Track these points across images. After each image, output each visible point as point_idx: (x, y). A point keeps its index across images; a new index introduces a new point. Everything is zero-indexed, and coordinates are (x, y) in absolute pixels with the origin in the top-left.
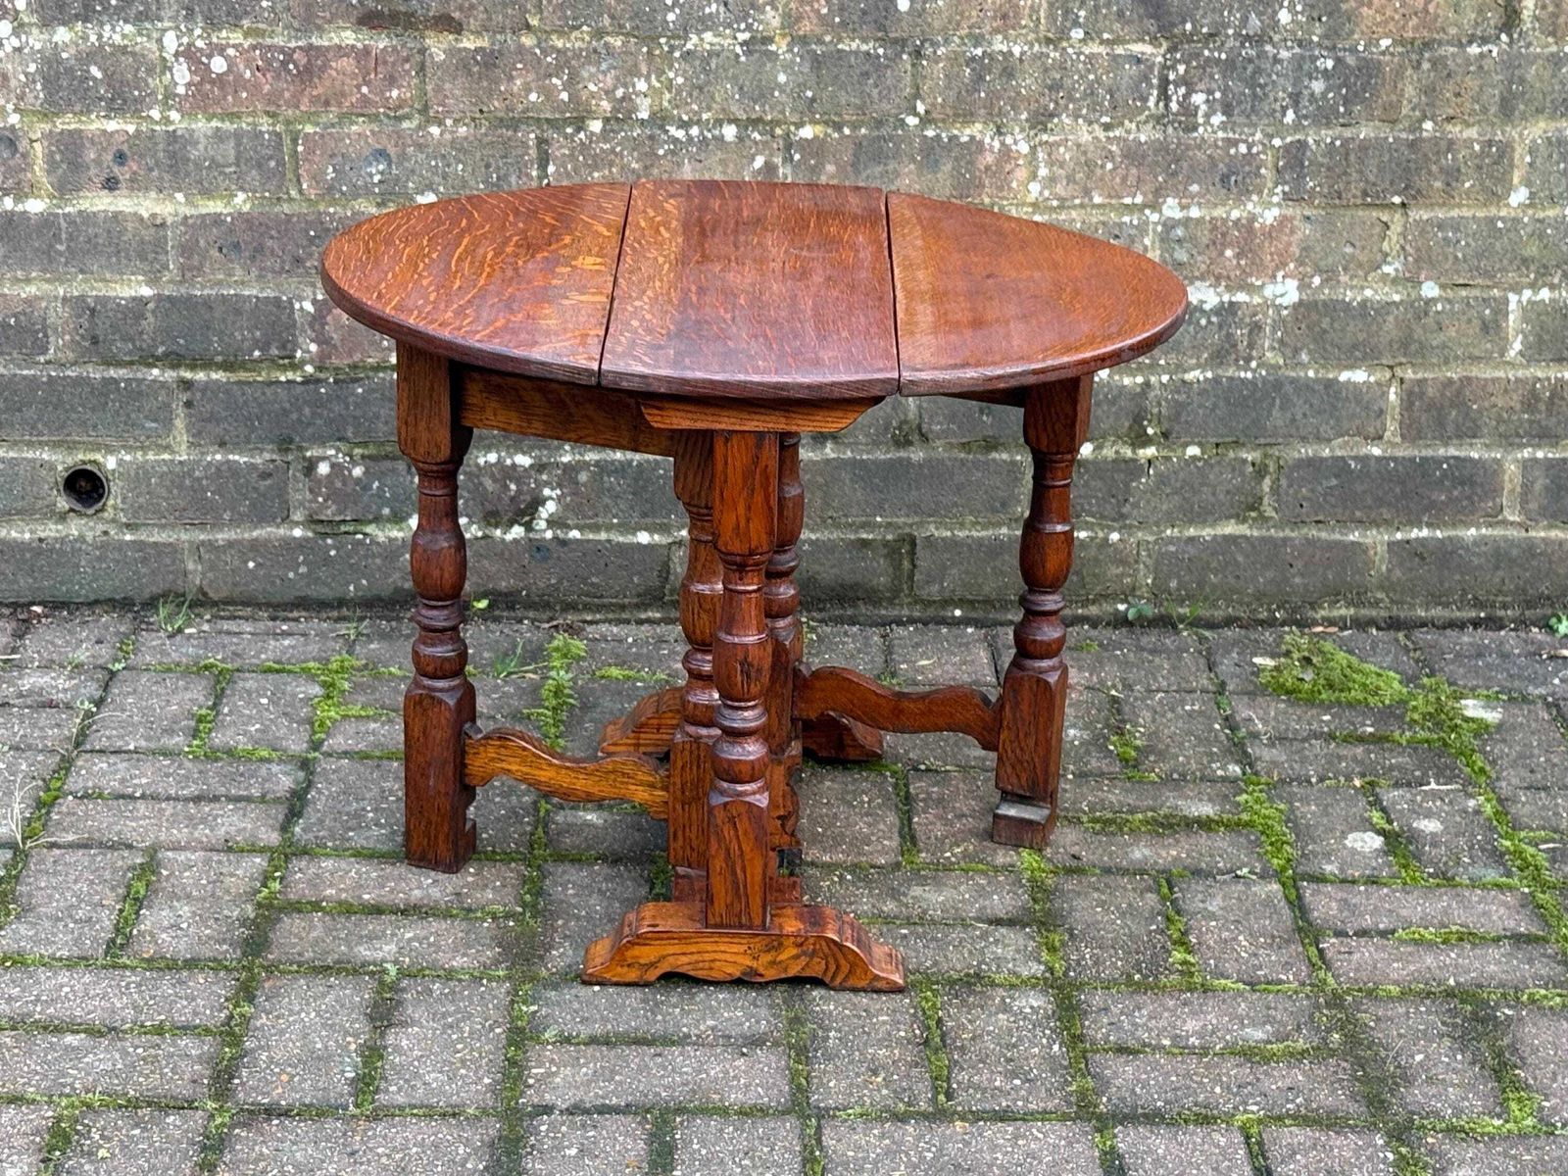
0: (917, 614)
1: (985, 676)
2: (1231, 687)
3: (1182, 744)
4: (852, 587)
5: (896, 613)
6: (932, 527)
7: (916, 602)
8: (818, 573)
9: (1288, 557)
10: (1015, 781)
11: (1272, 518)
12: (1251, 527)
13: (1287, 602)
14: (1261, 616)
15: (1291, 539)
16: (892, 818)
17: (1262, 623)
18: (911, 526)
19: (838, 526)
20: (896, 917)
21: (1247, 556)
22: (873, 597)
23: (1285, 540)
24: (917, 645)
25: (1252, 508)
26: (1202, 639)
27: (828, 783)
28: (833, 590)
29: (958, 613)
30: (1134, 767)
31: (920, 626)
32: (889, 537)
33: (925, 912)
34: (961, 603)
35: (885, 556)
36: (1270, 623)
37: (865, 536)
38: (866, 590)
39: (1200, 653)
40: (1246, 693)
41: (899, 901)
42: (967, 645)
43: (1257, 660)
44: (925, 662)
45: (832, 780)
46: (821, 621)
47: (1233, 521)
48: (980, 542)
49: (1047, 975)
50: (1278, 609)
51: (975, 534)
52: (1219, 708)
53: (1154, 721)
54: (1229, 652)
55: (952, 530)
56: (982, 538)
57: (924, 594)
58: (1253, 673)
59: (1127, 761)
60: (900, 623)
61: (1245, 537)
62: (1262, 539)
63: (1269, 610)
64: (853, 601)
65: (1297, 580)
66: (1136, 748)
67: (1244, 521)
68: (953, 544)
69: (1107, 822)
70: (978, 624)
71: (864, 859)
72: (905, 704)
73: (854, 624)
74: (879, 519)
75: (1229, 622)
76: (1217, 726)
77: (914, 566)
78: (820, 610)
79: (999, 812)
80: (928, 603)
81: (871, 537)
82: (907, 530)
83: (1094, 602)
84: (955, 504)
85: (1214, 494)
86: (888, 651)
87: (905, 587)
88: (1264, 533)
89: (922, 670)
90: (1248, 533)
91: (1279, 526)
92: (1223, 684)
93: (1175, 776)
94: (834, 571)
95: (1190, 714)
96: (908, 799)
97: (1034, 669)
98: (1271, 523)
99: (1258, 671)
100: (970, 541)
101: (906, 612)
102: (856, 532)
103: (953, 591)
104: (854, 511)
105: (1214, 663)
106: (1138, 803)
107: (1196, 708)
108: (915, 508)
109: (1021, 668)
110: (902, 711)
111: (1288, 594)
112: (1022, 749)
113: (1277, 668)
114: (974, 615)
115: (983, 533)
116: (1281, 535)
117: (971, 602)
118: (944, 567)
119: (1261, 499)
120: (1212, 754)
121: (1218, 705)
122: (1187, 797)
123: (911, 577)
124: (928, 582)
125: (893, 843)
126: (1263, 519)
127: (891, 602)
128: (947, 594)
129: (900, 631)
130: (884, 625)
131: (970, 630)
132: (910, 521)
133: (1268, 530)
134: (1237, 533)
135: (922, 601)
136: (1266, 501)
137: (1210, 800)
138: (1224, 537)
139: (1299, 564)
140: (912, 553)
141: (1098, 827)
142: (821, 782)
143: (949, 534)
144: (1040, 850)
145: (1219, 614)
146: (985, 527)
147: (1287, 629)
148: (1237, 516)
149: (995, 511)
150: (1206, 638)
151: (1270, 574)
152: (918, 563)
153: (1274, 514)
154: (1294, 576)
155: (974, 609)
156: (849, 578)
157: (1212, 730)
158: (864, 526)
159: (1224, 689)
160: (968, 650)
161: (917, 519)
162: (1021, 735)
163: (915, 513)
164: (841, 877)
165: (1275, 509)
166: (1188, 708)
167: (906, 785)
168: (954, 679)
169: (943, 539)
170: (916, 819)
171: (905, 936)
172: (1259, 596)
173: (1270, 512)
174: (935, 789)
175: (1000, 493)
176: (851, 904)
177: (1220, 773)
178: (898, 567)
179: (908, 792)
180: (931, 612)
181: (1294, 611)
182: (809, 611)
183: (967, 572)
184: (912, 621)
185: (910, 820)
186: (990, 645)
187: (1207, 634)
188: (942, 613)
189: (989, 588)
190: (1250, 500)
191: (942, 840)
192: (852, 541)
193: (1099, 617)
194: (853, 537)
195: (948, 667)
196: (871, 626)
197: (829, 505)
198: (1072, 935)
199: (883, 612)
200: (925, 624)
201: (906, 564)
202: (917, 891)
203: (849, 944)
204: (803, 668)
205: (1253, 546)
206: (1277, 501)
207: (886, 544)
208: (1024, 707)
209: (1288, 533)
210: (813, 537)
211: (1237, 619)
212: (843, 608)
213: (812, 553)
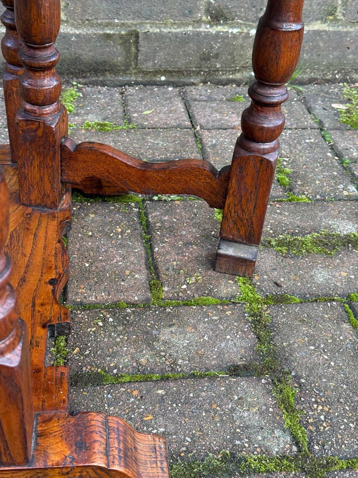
0: (140, 79)
1: (184, 121)
2: (327, 125)
3: (313, 169)
4: (102, 64)
5: (128, 79)
6: (148, 26)
7: (139, 72)
8: (81, 55)
9: (347, 43)
10: (235, 232)
11: (341, 20)
12: (328, 26)
13: (343, 69)
14: (328, 78)
15: (351, 32)
16: (139, 249)
17: (328, 81)
18: (136, 25)
19: (92, 26)
20: (152, 372)
21: (325, 43)
22: (113, 69)
23: (347, 33)
24: (141, 100)
25: (332, 14)
26: (299, 93)
27: (92, 216)
28: (91, 65)
29: (163, 78)
30: (291, 190)
31: (142, 86)
32: (123, 32)
33: (175, 363)
34: (165, 72)
35: (121, 44)
36: (333, 81)
37: (108, 32)
38: (110, 66)
39: (300, 101)
40: (337, 129)
41: (153, 348)
42: (170, 98)
43: (334, 105)
44: (148, 112)
45: (95, 213)
46: (85, 84)
47: (319, 22)
48: (176, 35)
49: (295, 449)
50: (338, 73)
51: (173, 30)
52: (325, 140)
53: (291, 152)
54: (316, 101)
55: (159, 28)
56: (177, 33)
57: (144, 67)
58: (335, 115)
59: (285, 186)
60: (130, 85)
61: (325, 31)
62: (335, 32)
63: (333, 74)
64: (103, 72)
65: (351, 57)
66: (288, 175)
67: (325, 22)
68: (160, 37)
69: (289, 245)
70: (175, 85)
71: (122, 297)
72: (150, 174)
73: (104, 86)
74: (116, 21)
75: (311, 81)
76: (329, 154)
77: (138, 50)
78: (84, 77)
79: (221, 252)
80: (145, 73)
81: (112, 32)
82: (133, 28)
83: (239, 71)
84: (162, 12)
85: (311, 5)
86: (125, 104)
87: (133, 63)
88: (336, 29)
89: (146, 118)
90: (327, 29)
91: (345, 25)
92: (321, 123)
93: (318, 197)
94: (91, 54)
95: (310, 145)
96: (148, 228)
97: (259, 151)
98: (340, 23)
99: (338, 113)
100: (170, 35)
101: (133, 78)
102: (103, 29)
103: (161, 65)
104: (102, 15)
105: (310, 107)
106: (304, 224)
107: (312, 140)
108: (138, 14)
109: (248, 150)
110: (147, 179)
111: (345, 65)
112: (243, 211)
113: (348, 111)
114: (172, 79)
115: (178, 30)
116: (345, 30)
117: (170, 72)
118: (155, 52)
119: (336, 8)
120: (334, 178)
121: (323, 137)
122: (333, 217)
123: (136, 57)
124: (146, 60)
125: (141, 276)
126: (336, 20)
127: (125, 72)
128: (157, 67)
129: (131, 90)
130: (121, 86)
131: (170, 89)
132: (135, 22)
133: (338, 26)
134: (321, 29)
135: (143, 72)
136: (339, 10)
137: (349, 219)
138: (314, 31)
139: (352, 48)
140: (137, 42)
141: (284, 249)
142: (86, 215)
143: (158, 30)
144: (251, 278)
145: (306, 77)
146: (179, 26)
147: (341, 84)
148: (322, 19)
149: (185, 15)
150: (301, 91)
151: (336, 53)
152: (140, 49)
153: (342, 18)
154: (349, 55)
155: (172, 76)
156: (100, 58)
157: (328, 158)
158: (108, 25)
159: (323, 126)
160: (171, 102)
161: (139, 21)
162: (244, 201)
163: (138, 17)
164: (104, 320)
165: (344, 15)
166: (307, 141)
167: (146, 214)
168: (166, 123)
169: (155, 34)
170: (156, 249)
171: (162, 399)
172: (329, 66)
173: (340, 17)
174: (166, 218)
175: (189, 5)
176: (114, 355)
177: (345, 193)
178: (128, 51)
179: (147, 221)
180: (147, 78)
181: (346, 74)
182: (77, 78)
183: (168, 54)
184: (137, 83)
185: (151, 248)
186: (183, 99)
187: (301, 88)
188: (154, 79)
189: (181, 64)
190: (330, 9)
191: (177, 270)
192: (101, 35)
193: (241, 80)
194: (101, 32)
195: (161, 115)
196: (114, 87)
197: (86, 12)
198: (300, 385)
199: (121, 78)
200: (145, 85)
201: (133, 49)
202: (165, 334)
203: (116, 468)
204: (68, 144)
205: (329, 36)
206: (345, 10)
207: (121, 37)
208: (248, 180)
209: (349, 29)
210: (78, 33)
211: (316, 79)
212: (97, 76)
213: (76, 42)
